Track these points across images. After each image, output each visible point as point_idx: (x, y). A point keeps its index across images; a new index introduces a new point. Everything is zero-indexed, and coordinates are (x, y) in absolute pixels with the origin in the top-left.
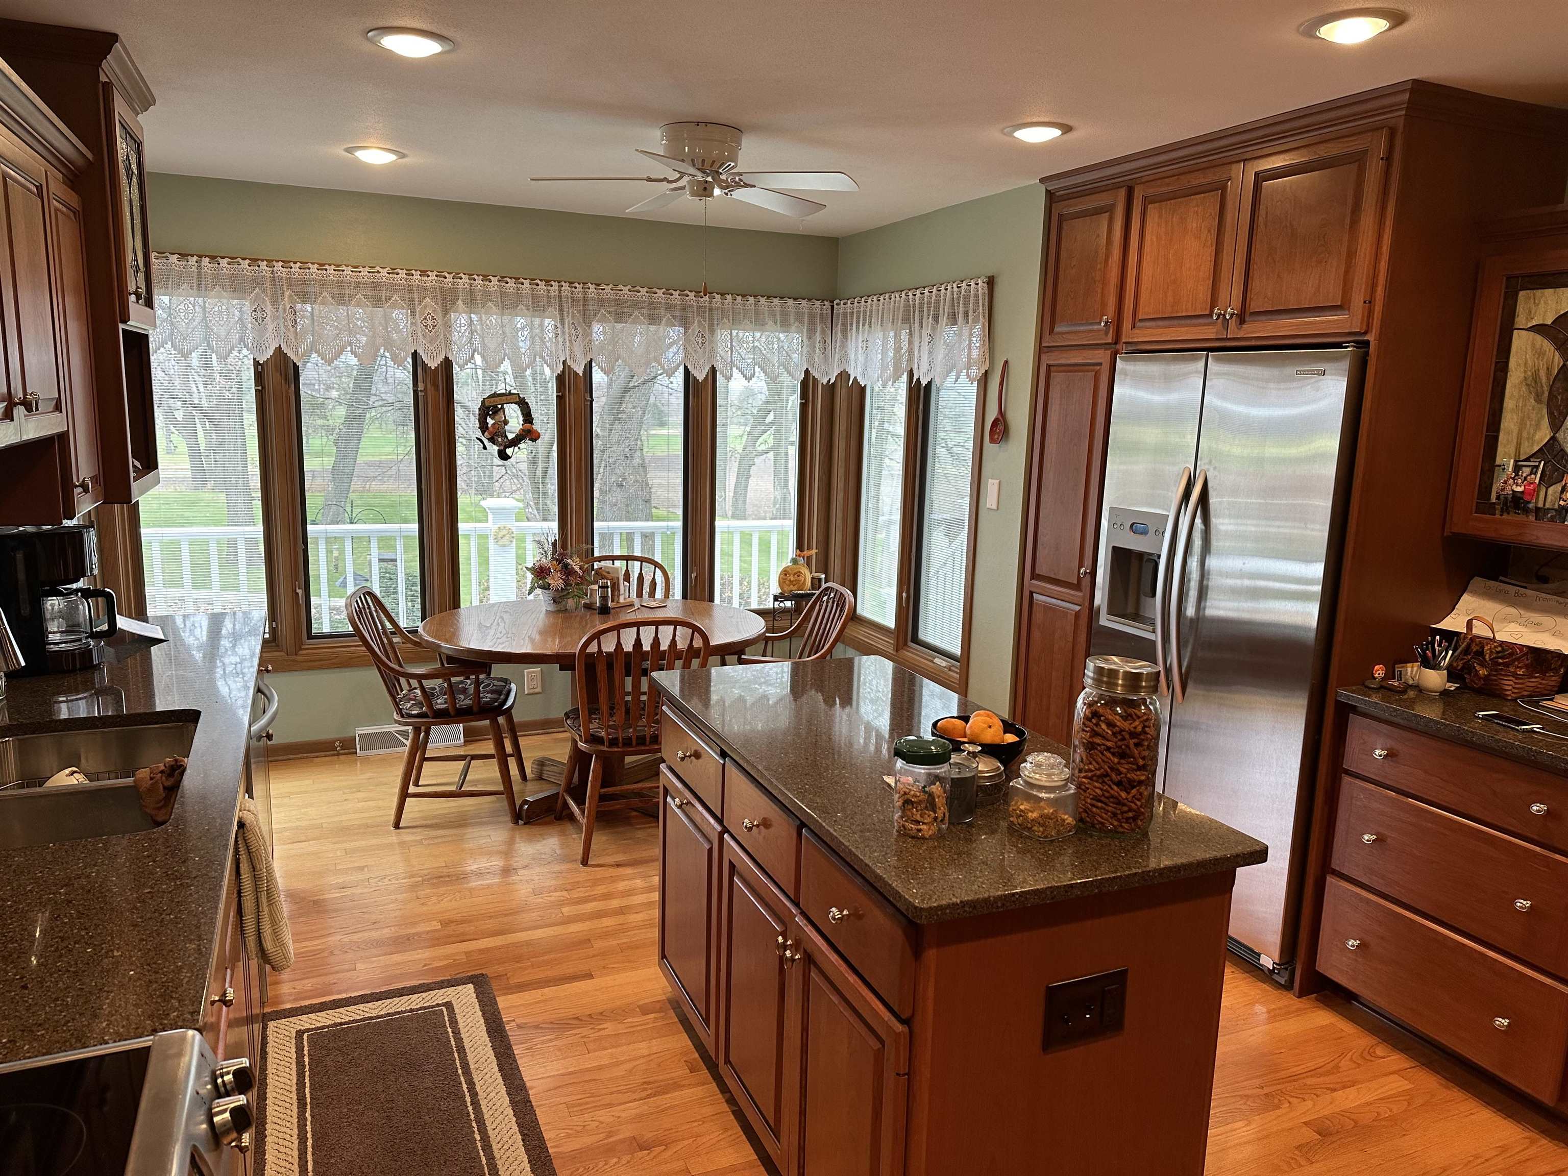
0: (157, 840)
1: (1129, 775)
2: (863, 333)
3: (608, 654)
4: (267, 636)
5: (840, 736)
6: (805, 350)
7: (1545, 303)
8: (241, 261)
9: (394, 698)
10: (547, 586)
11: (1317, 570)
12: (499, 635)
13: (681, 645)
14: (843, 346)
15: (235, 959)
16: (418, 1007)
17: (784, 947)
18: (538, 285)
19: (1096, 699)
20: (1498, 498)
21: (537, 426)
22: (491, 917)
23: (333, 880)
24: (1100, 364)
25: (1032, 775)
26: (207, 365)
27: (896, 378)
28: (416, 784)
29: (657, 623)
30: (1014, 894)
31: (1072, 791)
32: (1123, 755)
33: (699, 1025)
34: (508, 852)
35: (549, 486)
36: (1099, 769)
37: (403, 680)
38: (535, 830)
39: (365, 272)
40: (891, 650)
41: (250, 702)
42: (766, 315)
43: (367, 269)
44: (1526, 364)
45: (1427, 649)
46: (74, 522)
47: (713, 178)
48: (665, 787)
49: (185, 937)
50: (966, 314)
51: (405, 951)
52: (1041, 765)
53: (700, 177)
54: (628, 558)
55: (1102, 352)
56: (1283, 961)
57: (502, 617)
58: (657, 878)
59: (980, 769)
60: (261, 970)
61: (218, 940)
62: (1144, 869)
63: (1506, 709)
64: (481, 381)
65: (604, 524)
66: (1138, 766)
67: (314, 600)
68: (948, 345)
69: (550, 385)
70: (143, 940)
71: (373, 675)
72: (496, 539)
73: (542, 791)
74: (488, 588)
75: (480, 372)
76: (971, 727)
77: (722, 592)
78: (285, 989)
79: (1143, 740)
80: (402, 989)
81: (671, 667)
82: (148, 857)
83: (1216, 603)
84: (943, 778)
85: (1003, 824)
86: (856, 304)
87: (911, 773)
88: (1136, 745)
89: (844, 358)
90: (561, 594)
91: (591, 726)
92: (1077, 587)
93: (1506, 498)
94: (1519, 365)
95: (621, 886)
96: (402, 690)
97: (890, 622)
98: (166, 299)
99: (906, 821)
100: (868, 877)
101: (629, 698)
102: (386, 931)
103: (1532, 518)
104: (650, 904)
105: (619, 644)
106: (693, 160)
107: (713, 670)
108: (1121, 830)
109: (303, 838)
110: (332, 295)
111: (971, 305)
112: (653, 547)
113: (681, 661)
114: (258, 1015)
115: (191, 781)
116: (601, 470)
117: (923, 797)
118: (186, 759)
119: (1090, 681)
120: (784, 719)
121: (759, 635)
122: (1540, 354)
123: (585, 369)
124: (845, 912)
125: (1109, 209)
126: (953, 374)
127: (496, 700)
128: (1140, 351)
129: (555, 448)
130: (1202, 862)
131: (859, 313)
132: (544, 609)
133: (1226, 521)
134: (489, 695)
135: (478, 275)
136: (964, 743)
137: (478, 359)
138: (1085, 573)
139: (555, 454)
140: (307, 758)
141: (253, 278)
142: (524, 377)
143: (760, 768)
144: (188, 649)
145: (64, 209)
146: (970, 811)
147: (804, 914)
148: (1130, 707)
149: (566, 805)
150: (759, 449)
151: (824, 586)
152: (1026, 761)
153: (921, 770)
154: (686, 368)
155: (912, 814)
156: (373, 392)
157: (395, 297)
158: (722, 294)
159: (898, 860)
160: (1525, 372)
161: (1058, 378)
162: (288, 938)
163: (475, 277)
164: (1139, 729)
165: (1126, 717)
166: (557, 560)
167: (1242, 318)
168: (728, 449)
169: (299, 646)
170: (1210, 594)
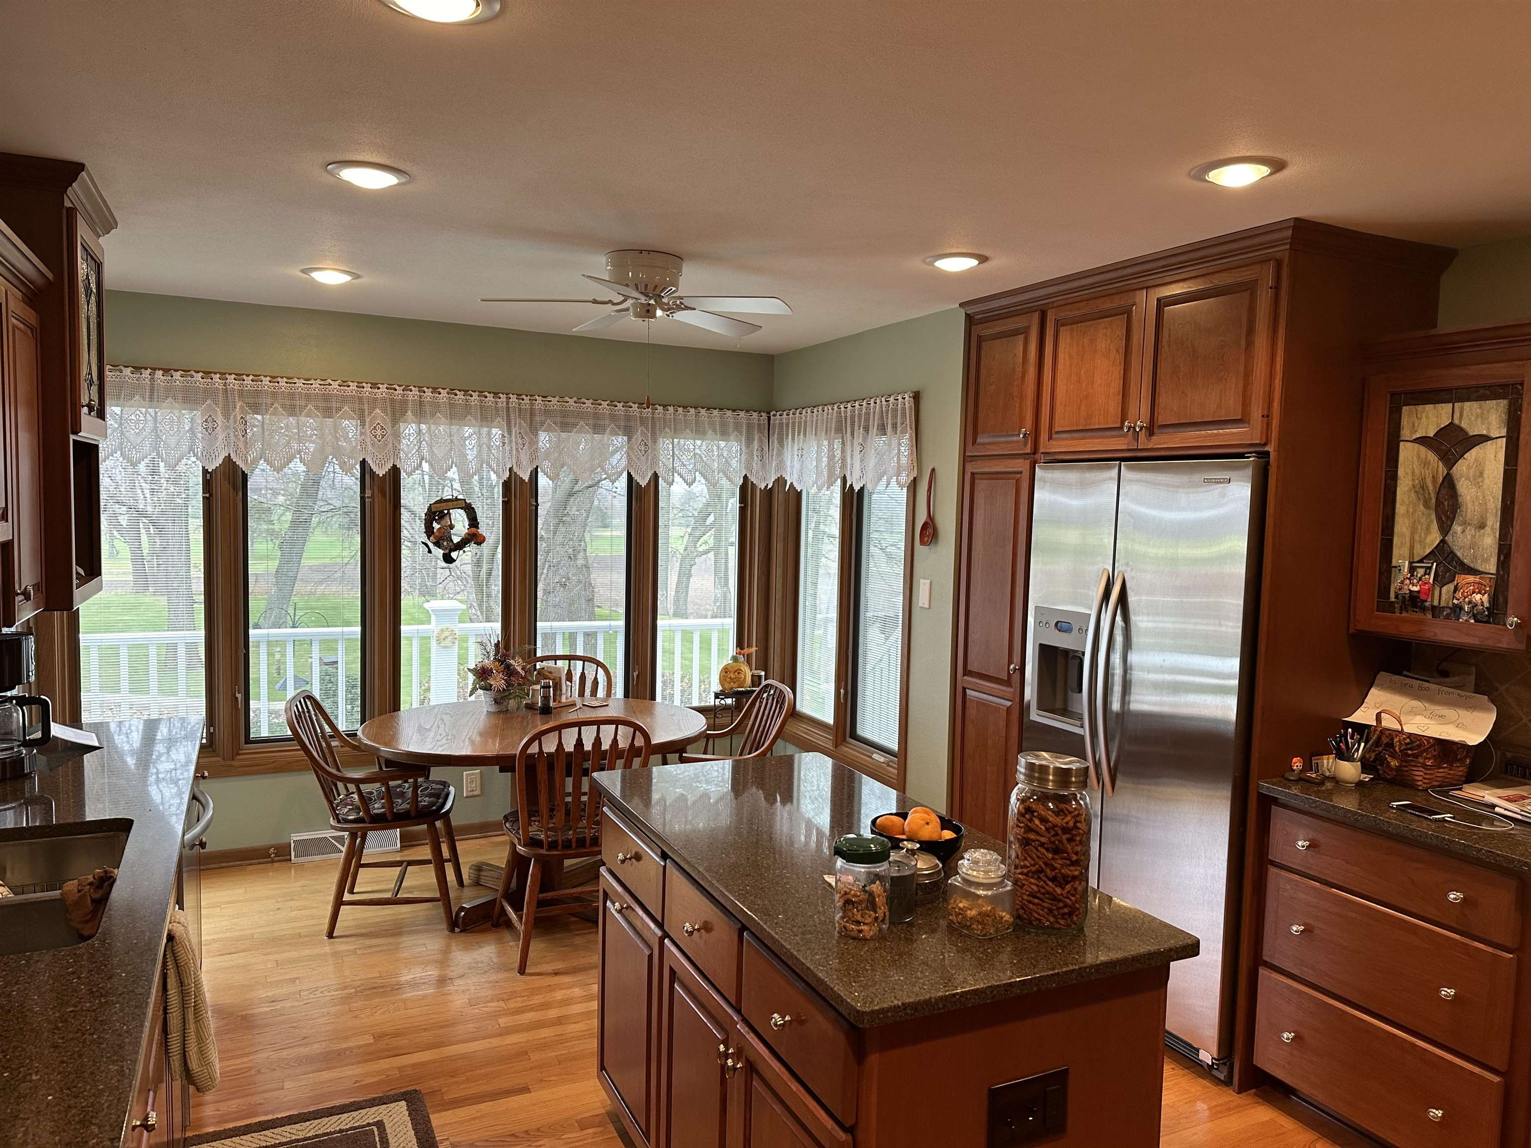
0: (82, 955)
1: (1063, 871)
2: (799, 441)
3: (549, 754)
4: (204, 741)
5: (781, 834)
6: (744, 457)
7: (1427, 417)
8: (194, 374)
9: (331, 803)
10: (488, 687)
11: (1234, 664)
12: (438, 737)
13: (623, 744)
14: (780, 454)
15: (158, 1080)
16: (348, 1127)
17: (726, 1056)
18: (486, 397)
19: (1029, 795)
20: (1397, 597)
21: (482, 530)
22: (425, 1030)
23: (263, 993)
24: (1021, 473)
25: (970, 872)
26: (154, 472)
27: (830, 484)
28: (351, 892)
29: (598, 723)
30: (954, 995)
31: (1009, 888)
32: (1056, 851)
33: (639, 1138)
34: (443, 962)
35: (493, 587)
36: (1034, 865)
37: (340, 785)
38: (470, 937)
39: (316, 384)
40: (830, 746)
41: (184, 808)
42: (706, 425)
43: (319, 381)
44: (1413, 473)
45: (1341, 741)
46: (13, 629)
47: (655, 301)
48: (604, 891)
49: (107, 1058)
50: (894, 426)
51: (334, 1068)
52: (978, 862)
53: (643, 300)
54: (570, 658)
55: (1021, 461)
56: (1221, 1056)
57: (442, 719)
58: (596, 986)
59: (918, 866)
60: (184, 1090)
61: (142, 1060)
62: (1081, 966)
63: (1419, 799)
64: (427, 486)
65: (548, 624)
66: (1071, 861)
67: (253, 704)
68: (878, 454)
69: (496, 490)
70: (63, 1062)
71: (311, 780)
72: (439, 641)
73: (479, 897)
74: (428, 689)
75: (426, 478)
76: (909, 823)
77: (663, 690)
78: (209, 1111)
79: (1075, 835)
80: (332, 1108)
81: (612, 768)
82: (73, 973)
83: (1138, 697)
84: (883, 877)
85: (943, 923)
86: (791, 415)
87: (851, 872)
88: (1069, 840)
89: (781, 465)
90: (503, 695)
91: (530, 829)
92: (1008, 683)
93: (1404, 597)
94: (1407, 474)
95: (559, 995)
96: (339, 795)
97: (830, 720)
98: (117, 410)
99: (846, 922)
100: (810, 981)
101: (569, 799)
102: (316, 1046)
103: (1429, 616)
104: (587, 1014)
105: (560, 744)
106: (636, 285)
107: (654, 769)
108: (1057, 926)
109: (234, 950)
110: (283, 406)
111: (899, 417)
112: (595, 646)
113: (623, 761)
114: (179, 1140)
115: (119, 893)
116: (545, 571)
117: (864, 896)
118: (116, 871)
119: (1022, 777)
120: (725, 818)
121: (701, 733)
122: (1426, 463)
123: (531, 475)
124: (787, 1018)
125: (1025, 331)
126: (884, 479)
127: (434, 804)
128: (1057, 460)
129: (500, 549)
130: (1137, 957)
131: (794, 423)
132: (485, 710)
133: (1145, 618)
134: (427, 799)
135: (428, 388)
136: (903, 840)
137: (426, 466)
138: (1015, 669)
139: (499, 556)
140: (240, 865)
141: (205, 390)
142: (469, 483)
143: (701, 869)
144: (121, 755)
145: (22, 326)
146: (909, 912)
147: (745, 1021)
148: (1060, 802)
149: (503, 912)
150: (700, 549)
151: (764, 683)
152: (963, 858)
153: (861, 869)
154: (629, 475)
155: (853, 914)
156: (320, 496)
157: (346, 408)
158: (664, 406)
159: (840, 963)
160: (1413, 480)
161: (981, 485)
162: (214, 1056)
163: (425, 389)
164: (1071, 824)
165: (1058, 812)
166: (499, 661)
167: (1151, 430)
168: (670, 550)
169: (236, 752)
170: (1134, 690)
